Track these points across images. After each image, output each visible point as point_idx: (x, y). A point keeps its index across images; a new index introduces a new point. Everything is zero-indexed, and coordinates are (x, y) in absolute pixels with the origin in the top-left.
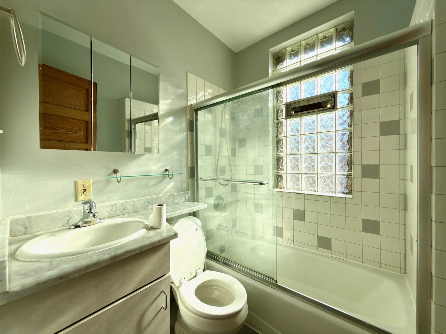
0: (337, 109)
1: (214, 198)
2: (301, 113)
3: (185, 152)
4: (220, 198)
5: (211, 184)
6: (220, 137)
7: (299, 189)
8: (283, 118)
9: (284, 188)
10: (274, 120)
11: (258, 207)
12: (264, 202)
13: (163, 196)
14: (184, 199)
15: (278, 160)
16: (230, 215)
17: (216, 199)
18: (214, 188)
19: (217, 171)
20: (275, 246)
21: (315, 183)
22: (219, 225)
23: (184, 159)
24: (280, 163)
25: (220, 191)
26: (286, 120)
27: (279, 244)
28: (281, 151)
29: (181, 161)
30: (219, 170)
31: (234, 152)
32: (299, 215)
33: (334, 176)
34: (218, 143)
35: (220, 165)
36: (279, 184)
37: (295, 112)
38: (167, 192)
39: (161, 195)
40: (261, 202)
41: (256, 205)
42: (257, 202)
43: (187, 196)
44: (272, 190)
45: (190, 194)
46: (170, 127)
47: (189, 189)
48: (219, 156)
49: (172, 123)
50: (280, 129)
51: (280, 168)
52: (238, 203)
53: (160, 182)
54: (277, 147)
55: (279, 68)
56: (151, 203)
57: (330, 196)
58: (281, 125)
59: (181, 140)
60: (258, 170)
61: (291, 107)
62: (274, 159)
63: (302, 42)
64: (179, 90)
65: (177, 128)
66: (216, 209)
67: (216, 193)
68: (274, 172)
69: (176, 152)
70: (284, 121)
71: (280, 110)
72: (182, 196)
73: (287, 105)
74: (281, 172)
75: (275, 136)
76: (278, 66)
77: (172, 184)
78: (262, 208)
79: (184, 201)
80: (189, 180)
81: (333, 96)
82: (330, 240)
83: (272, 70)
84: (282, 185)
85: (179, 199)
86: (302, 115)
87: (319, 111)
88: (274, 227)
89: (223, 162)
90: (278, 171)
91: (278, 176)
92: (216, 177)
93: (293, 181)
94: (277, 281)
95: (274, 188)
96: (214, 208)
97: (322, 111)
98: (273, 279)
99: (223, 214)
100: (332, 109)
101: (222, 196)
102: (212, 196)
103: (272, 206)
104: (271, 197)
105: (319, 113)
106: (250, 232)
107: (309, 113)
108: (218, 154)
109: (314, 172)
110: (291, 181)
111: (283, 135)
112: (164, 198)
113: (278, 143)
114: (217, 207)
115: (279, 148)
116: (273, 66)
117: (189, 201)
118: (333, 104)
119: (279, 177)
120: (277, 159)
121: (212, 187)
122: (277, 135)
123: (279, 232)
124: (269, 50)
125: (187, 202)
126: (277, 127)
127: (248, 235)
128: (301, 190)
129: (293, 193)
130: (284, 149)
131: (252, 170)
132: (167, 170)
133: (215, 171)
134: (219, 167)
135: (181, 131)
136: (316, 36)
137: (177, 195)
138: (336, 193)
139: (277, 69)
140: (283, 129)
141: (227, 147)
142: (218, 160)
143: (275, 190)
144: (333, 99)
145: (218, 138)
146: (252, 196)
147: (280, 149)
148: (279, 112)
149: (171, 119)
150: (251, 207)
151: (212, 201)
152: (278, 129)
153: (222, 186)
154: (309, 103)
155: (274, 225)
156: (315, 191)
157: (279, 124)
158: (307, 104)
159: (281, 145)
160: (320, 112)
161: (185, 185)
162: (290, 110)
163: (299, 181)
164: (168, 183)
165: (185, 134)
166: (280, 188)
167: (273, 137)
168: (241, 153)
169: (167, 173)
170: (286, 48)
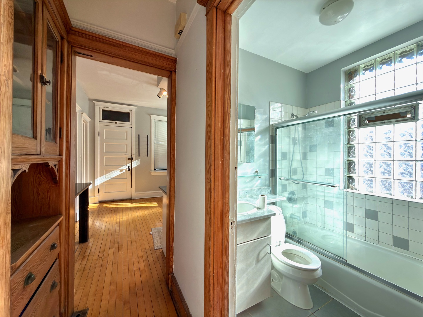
0: (418, 120)
1: (288, 193)
2: (376, 122)
3: (268, 159)
4: (292, 193)
5: (285, 182)
6: (293, 145)
7: (372, 192)
8: (355, 127)
9: (356, 190)
10: (345, 129)
11: (328, 204)
12: (335, 200)
13: (255, 189)
14: (267, 192)
15: (350, 165)
16: (303, 207)
17: (289, 194)
18: (288, 185)
19: (290, 172)
20: (345, 239)
21: (391, 187)
22: (292, 214)
23: (267, 164)
24: (351, 167)
25: (292, 187)
26: (359, 129)
27: (349, 238)
28: (352, 156)
29: (265, 165)
30: (292, 171)
31: (305, 156)
32: (372, 215)
33: (414, 183)
34: (292, 150)
35: (293, 167)
36: (351, 185)
37: (369, 122)
38: (256, 187)
39: (253, 188)
40: (331, 199)
41: (326, 202)
42: (326, 199)
43: (269, 190)
44: (343, 190)
45: (271, 189)
46: (258, 142)
47: (271, 185)
48: (292, 160)
49: (260, 140)
50: (352, 137)
51: (352, 171)
52: (308, 199)
53: (253, 180)
54: (349, 153)
55: (351, 83)
56: (248, 193)
57: (408, 201)
58: (353, 133)
59: (265, 151)
60: (329, 172)
61: (364, 117)
62: (345, 163)
63: (377, 59)
64: (264, 116)
65: (263, 142)
66: (289, 202)
67: (289, 189)
68: (345, 175)
69: (262, 160)
70: (356, 130)
71: (352, 120)
72: (266, 190)
73: (360, 115)
74: (352, 175)
75: (346, 142)
76: (350, 81)
77: (259, 181)
78: (333, 204)
79: (267, 193)
80: (270, 178)
81: (413, 108)
82: (408, 241)
83: (344, 85)
84: (353, 186)
85: (264, 192)
86: (377, 125)
87: (396, 121)
88: (344, 222)
89: (295, 165)
90: (350, 174)
91: (349, 178)
92: (290, 177)
93: (366, 183)
94: (346, 260)
95: (345, 188)
96: (288, 201)
97: (400, 122)
98: (343, 258)
99: (297, 206)
100: (412, 119)
101: (295, 192)
102: (286, 191)
103: (343, 204)
104: (342, 196)
105: (396, 123)
106: (320, 224)
107: (384, 123)
108: (291, 159)
109: (390, 177)
110: (364, 183)
111: (355, 142)
112: (255, 190)
113: (350, 149)
114: (290, 200)
115: (350, 154)
116: (345, 82)
117: (270, 194)
118: (413, 115)
119: (350, 180)
120: (348, 164)
121: (287, 184)
122: (349, 142)
123: (350, 227)
124: (341, 69)
125: (269, 194)
126: (349, 135)
127: (317, 226)
128: (375, 193)
129: (365, 194)
130: (357, 155)
131: (322, 172)
132: (256, 172)
133: (289, 172)
134: (292, 169)
135: (265, 145)
136: (393, 53)
137: (263, 189)
138: (416, 199)
139: (349, 84)
140: (355, 137)
141: (300, 152)
142: (292, 163)
143: (346, 190)
144: (413, 111)
145: (292, 146)
146: (322, 194)
147: (352, 155)
148: (351, 121)
149: (259, 137)
150: (321, 203)
151: (286, 195)
152: (350, 136)
153: (294, 184)
154: (385, 113)
155: (344, 221)
156: (391, 194)
157: (351, 133)
158: (382, 114)
159: (353, 151)
160: (398, 122)
161: (267, 182)
162: (363, 120)
163: (373, 184)
164: (257, 181)
165: (268, 146)
166: (352, 189)
167: (344, 144)
168: (311, 156)
169: (257, 174)
170: (359, 65)
